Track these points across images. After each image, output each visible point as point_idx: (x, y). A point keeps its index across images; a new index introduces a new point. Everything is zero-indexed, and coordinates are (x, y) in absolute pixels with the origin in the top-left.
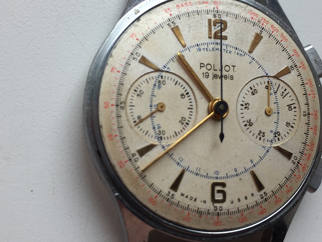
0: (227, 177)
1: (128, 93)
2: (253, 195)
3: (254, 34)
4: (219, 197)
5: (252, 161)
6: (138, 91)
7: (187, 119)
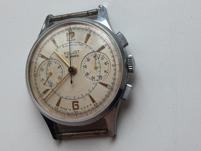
0: (79, 98)
1: (38, 70)
2: (90, 105)
3: (87, 34)
4: (76, 107)
5: (89, 90)
6: (41, 69)
7: (61, 76)
